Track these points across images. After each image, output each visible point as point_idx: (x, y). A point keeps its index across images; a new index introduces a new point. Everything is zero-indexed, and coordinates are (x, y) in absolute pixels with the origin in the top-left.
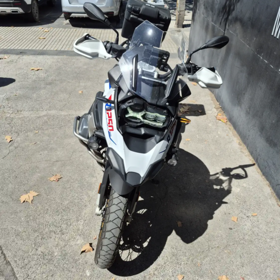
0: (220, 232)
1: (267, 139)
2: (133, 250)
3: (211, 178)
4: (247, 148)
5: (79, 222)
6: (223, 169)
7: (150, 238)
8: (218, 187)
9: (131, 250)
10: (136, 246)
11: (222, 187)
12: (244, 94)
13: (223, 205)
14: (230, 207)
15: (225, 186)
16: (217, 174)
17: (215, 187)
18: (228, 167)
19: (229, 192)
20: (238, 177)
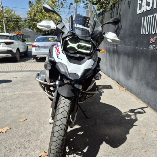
0: (136, 140)
1: (152, 88)
2: (76, 155)
3: (123, 114)
4: (141, 100)
5: (37, 142)
6: (129, 110)
7: (88, 147)
8: (129, 118)
9: (75, 155)
10: (78, 152)
11: (131, 118)
12: (133, 71)
13: (134, 127)
14: (139, 127)
15: (133, 117)
16: (127, 112)
17: (127, 118)
18: (132, 109)
19: (136, 120)
20: (140, 113)
